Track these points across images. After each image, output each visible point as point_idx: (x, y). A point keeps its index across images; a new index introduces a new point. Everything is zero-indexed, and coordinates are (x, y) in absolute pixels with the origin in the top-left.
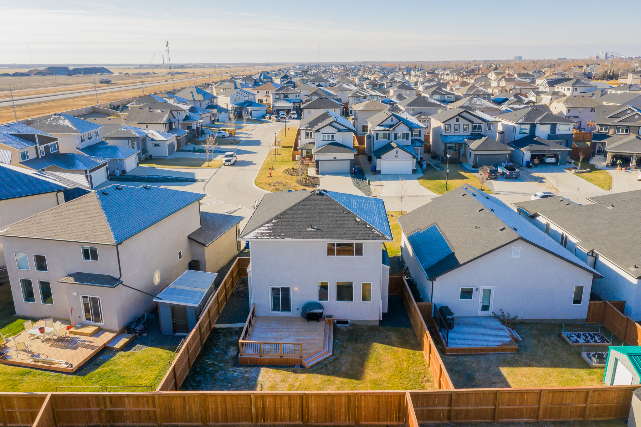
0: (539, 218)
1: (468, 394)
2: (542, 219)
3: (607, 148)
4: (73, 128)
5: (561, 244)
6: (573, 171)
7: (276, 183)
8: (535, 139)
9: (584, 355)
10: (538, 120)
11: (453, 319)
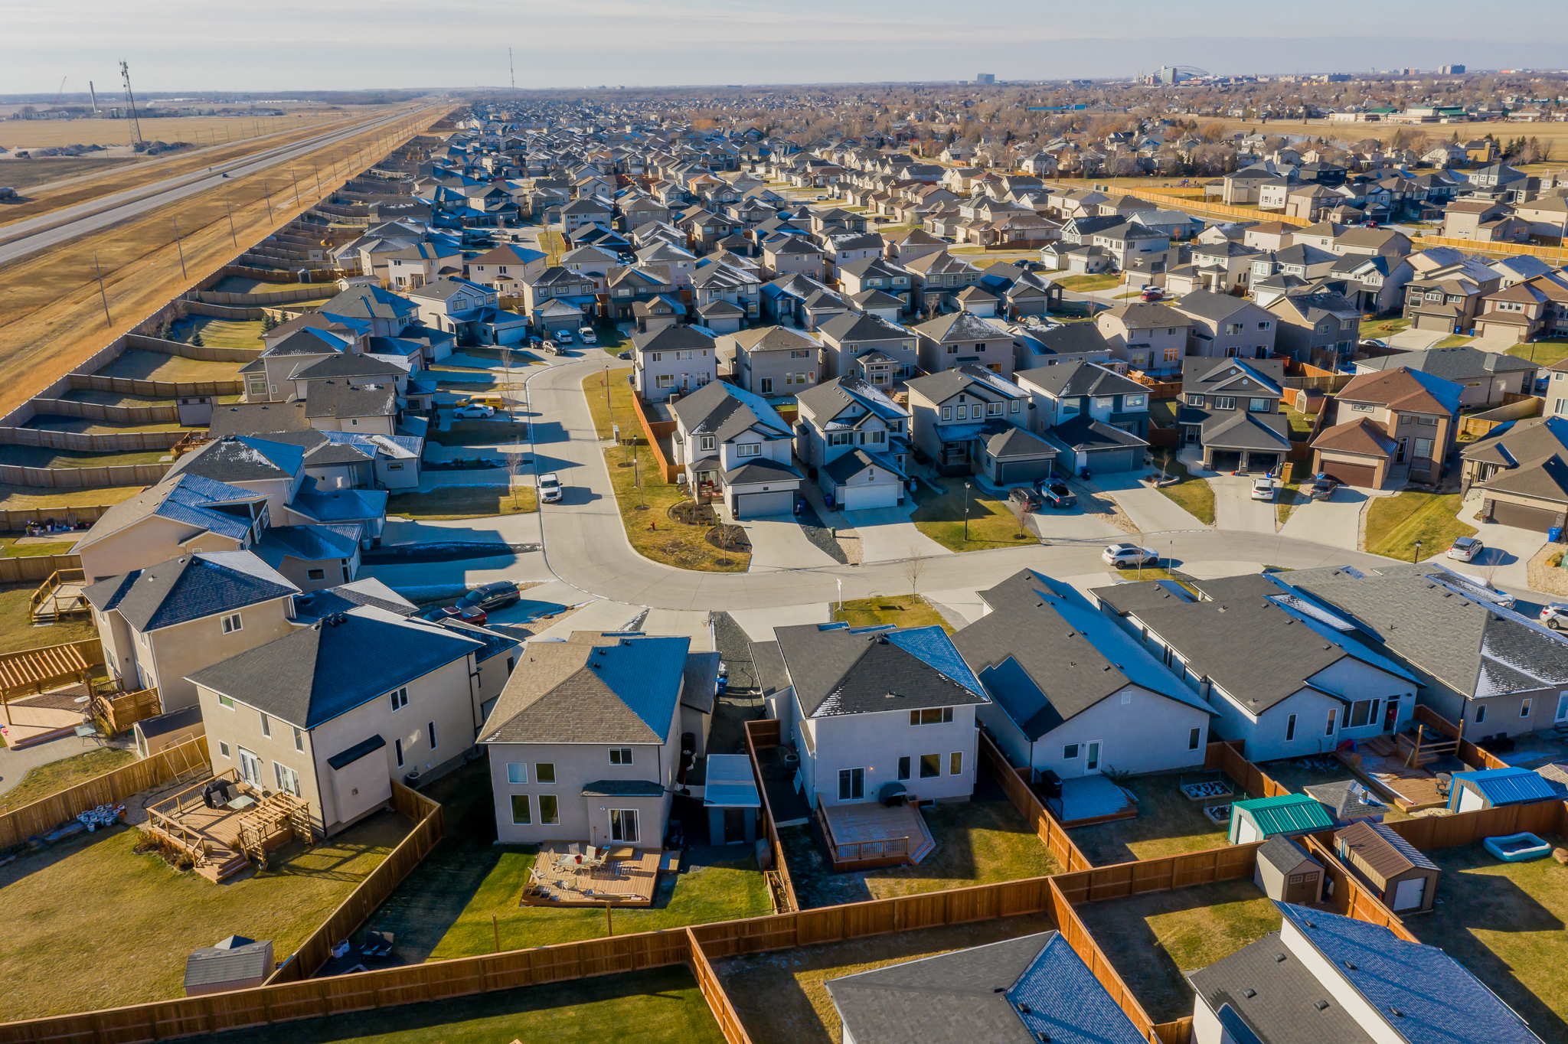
0: (1130, 619)
1: (1106, 871)
2: (1135, 621)
3: (1205, 437)
4: (273, 466)
5: (1165, 662)
6: (1155, 484)
7: (673, 545)
8: (1090, 427)
9: (1207, 811)
10: (1092, 388)
11: (1060, 786)
